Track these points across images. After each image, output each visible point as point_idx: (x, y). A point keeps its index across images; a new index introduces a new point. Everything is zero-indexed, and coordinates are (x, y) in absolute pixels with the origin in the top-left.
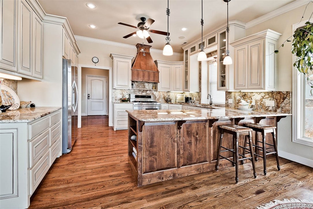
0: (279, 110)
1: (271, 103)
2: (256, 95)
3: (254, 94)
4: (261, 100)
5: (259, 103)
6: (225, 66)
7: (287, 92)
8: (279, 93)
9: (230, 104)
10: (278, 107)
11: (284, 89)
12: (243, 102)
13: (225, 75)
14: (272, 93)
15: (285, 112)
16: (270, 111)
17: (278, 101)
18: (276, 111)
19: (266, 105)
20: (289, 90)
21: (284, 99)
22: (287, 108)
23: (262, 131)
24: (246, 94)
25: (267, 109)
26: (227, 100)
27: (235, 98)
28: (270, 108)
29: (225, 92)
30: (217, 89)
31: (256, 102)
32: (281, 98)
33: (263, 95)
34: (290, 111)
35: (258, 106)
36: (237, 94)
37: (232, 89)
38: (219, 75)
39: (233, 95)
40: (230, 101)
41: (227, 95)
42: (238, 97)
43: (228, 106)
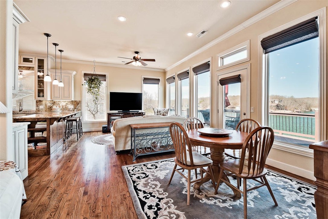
0: (75, 110)
1: (71, 107)
2: (63, 103)
3: (61, 102)
4: (66, 105)
5: (64, 107)
7: (79, 101)
8: (76, 101)
9: (41, 109)
10: (75, 108)
11: (78, 99)
12: (54, 107)
13: (43, 90)
15: (78, 111)
16: (71, 111)
17: (75, 105)
19: (69, 108)
21: (78, 104)
22: (79, 108)
24: (55, 102)
26: (37, 106)
27: (46, 105)
28: (71, 109)
29: (35, 101)
30: (35, 98)
31: (63, 106)
32: (77, 104)
33: (67, 102)
34: (80, 110)
35: (64, 109)
36: (47, 102)
37: (49, 99)
38: (37, 89)
39: (44, 102)
40: (41, 107)
41: (38, 102)
42: (49, 104)
43: (39, 111)
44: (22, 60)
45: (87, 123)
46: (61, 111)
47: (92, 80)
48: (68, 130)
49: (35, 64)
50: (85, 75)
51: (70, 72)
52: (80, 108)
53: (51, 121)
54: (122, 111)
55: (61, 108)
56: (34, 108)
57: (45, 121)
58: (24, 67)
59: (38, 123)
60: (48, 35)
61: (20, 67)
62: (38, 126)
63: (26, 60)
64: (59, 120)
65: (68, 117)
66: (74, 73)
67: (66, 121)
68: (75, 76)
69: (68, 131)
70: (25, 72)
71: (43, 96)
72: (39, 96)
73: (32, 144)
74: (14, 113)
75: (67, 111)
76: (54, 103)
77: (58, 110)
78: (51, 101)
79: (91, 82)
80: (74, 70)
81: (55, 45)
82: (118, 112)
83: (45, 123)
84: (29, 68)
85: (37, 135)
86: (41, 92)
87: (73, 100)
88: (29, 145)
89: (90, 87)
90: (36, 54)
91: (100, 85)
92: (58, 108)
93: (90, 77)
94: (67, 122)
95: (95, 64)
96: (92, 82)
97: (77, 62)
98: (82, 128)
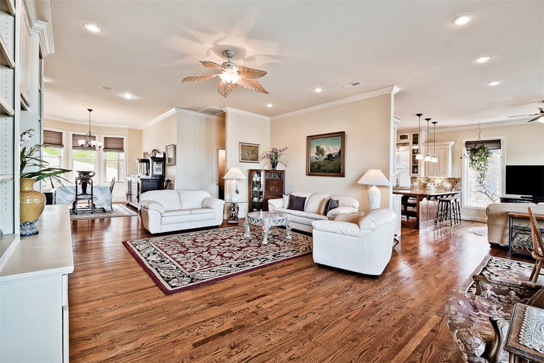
0: (453, 190)
1: (448, 185)
2: (438, 180)
3: (436, 179)
4: (442, 183)
5: (440, 186)
6: (417, 160)
7: (459, 179)
8: (454, 179)
9: (416, 186)
10: (453, 187)
11: (457, 177)
12: (428, 185)
13: (417, 166)
14: (449, 179)
15: (457, 191)
16: (448, 190)
17: (453, 184)
18: (452, 190)
19: (445, 186)
20: (460, 177)
21: (457, 182)
23: (450, 201)
25: (446, 189)
26: (412, 182)
27: (420, 182)
28: (448, 189)
29: (410, 177)
30: (410, 175)
31: (438, 184)
32: (455, 182)
33: (443, 180)
34: (460, 190)
35: (440, 187)
36: (422, 179)
37: (423, 175)
38: (412, 165)
39: (418, 179)
40: (416, 184)
41: (413, 179)
42: (423, 182)
43: (413, 188)
44: (399, 137)
45: (468, 209)
46: (435, 190)
47: (474, 151)
48: (442, 211)
49: (410, 140)
50: (468, 143)
51: (446, 143)
52: (459, 188)
53: (421, 197)
54: (531, 196)
55: (436, 186)
56: (409, 185)
57: (416, 197)
58: (401, 144)
59: (410, 198)
60: (419, 115)
61: (397, 144)
62: (410, 201)
63: (403, 137)
64: (429, 197)
65: (442, 196)
66: (452, 143)
67: (438, 200)
68: (453, 146)
69: (441, 214)
70: (402, 148)
71: (417, 173)
72: (413, 173)
73: (405, 217)
74: (394, 189)
75: (442, 190)
76: (428, 180)
77: (433, 188)
78: (425, 178)
79: (473, 153)
80: (451, 140)
81: (428, 120)
82: (522, 197)
83: (415, 199)
84: (405, 144)
85: (409, 209)
86: (415, 167)
87: (450, 177)
88: (403, 216)
89: (473, 160)
90: (411, 130)
91: (487, 156)
92: (432, 186)
93: (473, 146)
94: (439, 202)
95: (479, 128)
96: (475, 153)
97: (457, 129)
98: (460, 214)
